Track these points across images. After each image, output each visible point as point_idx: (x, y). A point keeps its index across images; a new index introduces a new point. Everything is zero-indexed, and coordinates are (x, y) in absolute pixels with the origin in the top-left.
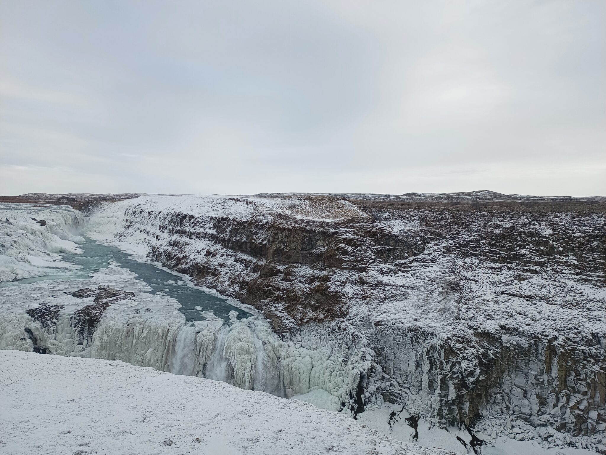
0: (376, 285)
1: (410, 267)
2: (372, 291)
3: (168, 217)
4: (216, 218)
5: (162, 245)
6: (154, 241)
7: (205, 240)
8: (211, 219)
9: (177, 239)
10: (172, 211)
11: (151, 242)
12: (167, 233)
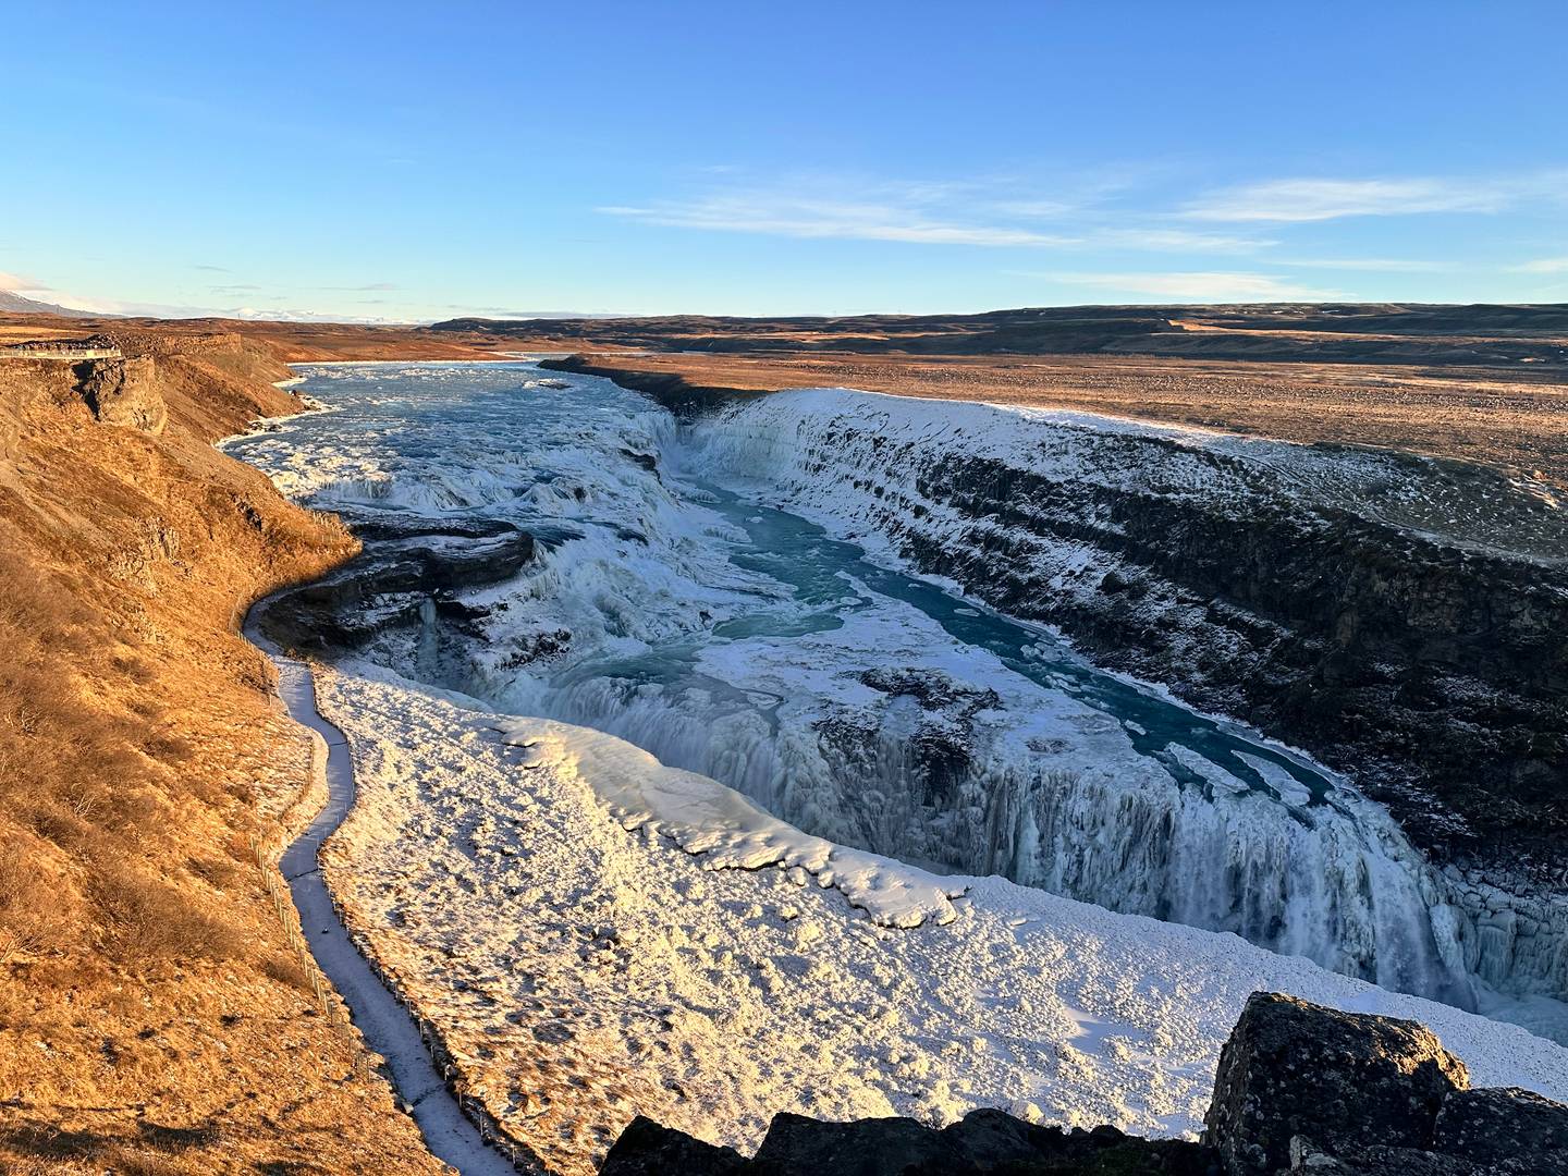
3: (950, 465)
4: (1118, 493)
5: (946, 538)
6: (907, 518)
7: (1085, 545)
8: (1101, 494)
9: (999, 531)
10: (961, 453)
11: (899, 519)
12: (952, 505)
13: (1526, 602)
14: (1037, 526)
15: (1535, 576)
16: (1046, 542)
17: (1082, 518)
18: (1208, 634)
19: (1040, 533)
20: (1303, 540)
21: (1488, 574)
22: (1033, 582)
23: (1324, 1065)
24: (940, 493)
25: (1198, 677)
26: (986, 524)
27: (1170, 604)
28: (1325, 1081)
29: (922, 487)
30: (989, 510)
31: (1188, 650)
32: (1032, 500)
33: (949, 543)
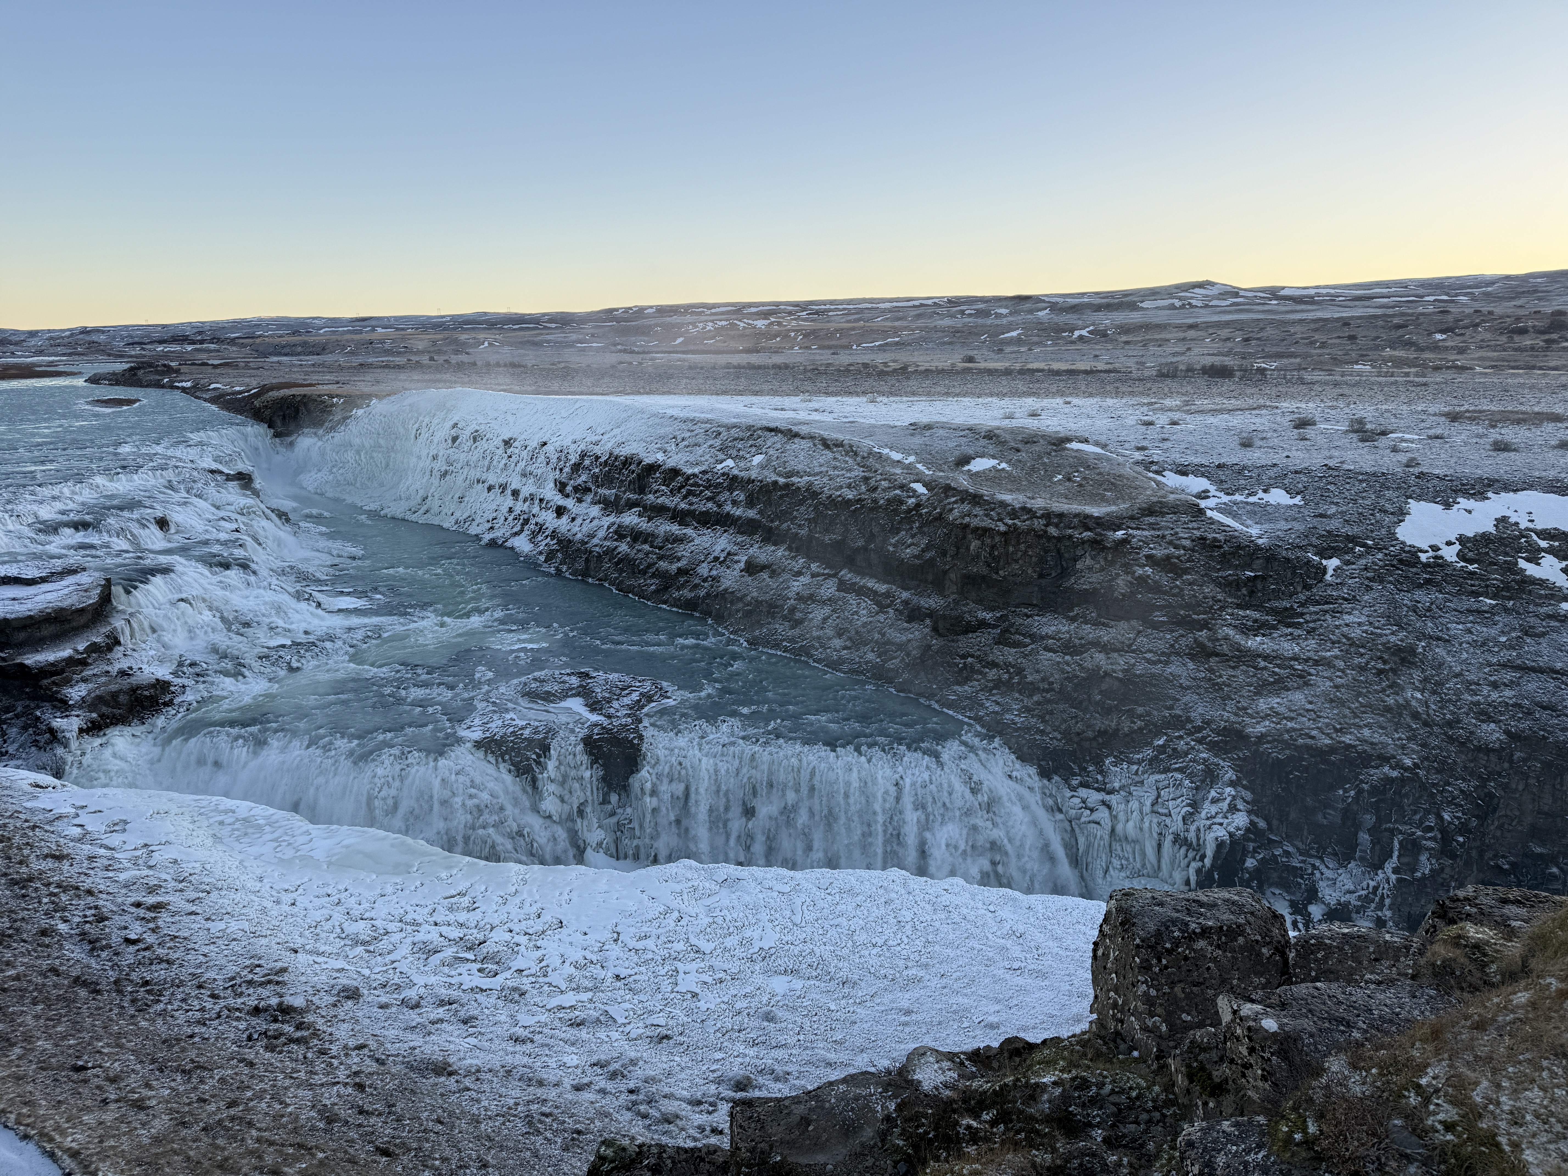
0: (1238, 657)
1: (1302, 615)
2: (1231, 672)
3: (587, 462)
4: (750, 481)
5: (592, 536)
6: (548, 518)
7: (725, 531)
8: (733, 482)
9: (644, 525)
10: (597, 450)
11: (540, 520)
12: (594, 503)
13: (1086, 546)
14: (680, 517)
15: (1091, 524)
16: (689, 531)
17: (720, 506)
18: (840, 603)
19: (683, 523)
20: (909, 511)
21: (1057, 526)
22: (681, 572)
23: (1192, 937)
24: (582, 491)
25: (837, 643)
26: (630, 519)
27: (805, 579)
28: (1195, 951)
29: (561, 487)
30: (631, 505)
31: (825, 620)
32: (671, 491)
33: (595, 541)
